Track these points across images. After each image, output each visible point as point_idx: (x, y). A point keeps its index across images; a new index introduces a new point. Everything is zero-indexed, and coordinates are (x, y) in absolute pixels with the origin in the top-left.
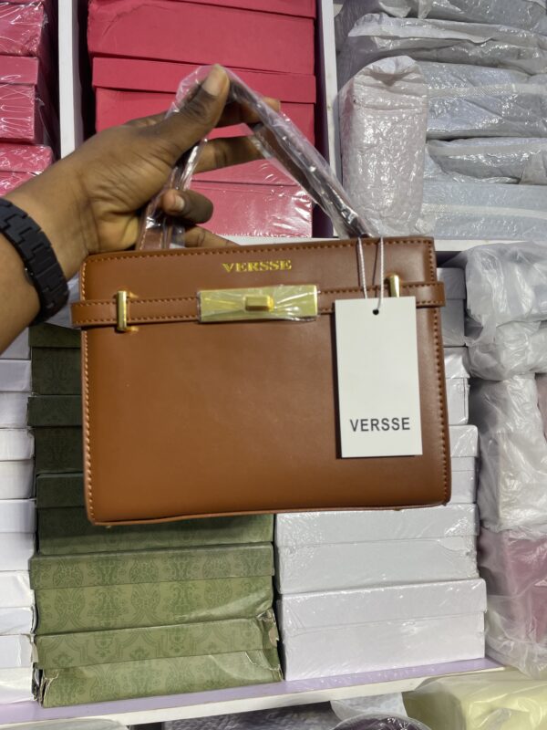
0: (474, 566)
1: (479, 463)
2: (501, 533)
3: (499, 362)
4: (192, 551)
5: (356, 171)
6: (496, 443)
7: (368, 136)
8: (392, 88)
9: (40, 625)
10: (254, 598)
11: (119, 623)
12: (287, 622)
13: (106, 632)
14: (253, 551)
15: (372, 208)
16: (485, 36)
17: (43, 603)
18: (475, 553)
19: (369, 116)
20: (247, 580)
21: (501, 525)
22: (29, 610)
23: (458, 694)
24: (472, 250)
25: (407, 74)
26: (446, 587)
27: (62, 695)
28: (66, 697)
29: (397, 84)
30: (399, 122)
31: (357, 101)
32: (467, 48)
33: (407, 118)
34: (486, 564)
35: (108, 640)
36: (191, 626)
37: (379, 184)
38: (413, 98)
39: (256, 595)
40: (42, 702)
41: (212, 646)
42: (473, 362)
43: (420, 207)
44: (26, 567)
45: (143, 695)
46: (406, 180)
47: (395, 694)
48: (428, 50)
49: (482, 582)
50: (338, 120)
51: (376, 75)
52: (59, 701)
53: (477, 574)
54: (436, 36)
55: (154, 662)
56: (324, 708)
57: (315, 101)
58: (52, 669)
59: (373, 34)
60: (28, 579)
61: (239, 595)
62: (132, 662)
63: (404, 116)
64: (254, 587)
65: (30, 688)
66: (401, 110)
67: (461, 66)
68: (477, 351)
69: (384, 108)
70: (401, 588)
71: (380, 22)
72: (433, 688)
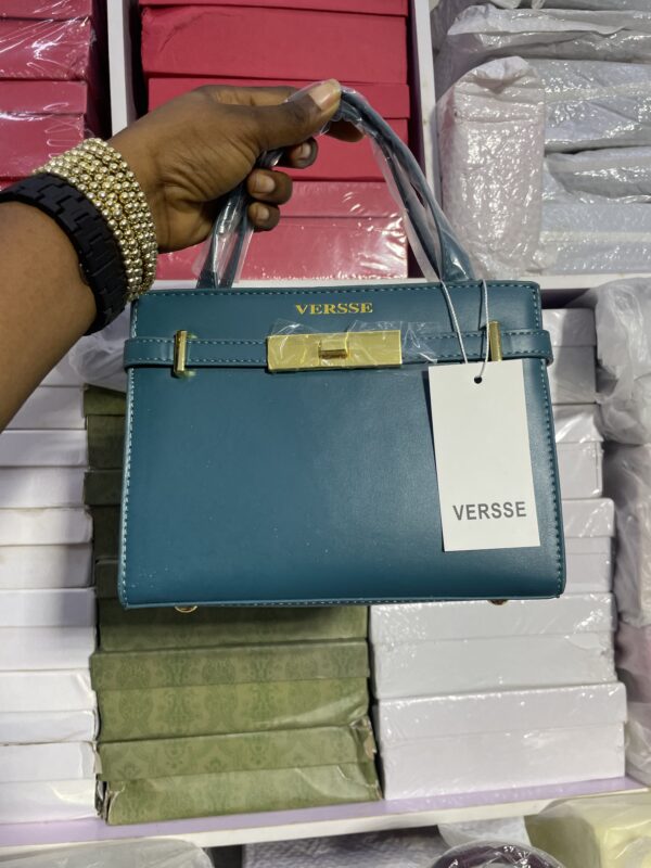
0: (610, 668)
1: (616, 544)
2: (643, 628)
3: (639, 422)
4: (273, 648)
5: (459, 197)
6: (636, 519)
7: (473, 155)
8: (501, 96)
9: (103, 731)
10: (346, 703)
11: (192, 730)
12: (387, 731)
13: (178, 740)
14: (343, 649)
15: (479, 240)
16: (615, 25)
17: (106, 706)
18: (612, 652)
19: (474, 131)
20: (337, 683)
21: (643, 618)
22: (91, 713)
23: (591, 819)
24: (603, 288)
25: (519, 78)
26: (576, 693)
27: (129, 810)
28: (133, 813)
29: (507, 91)
30: (510, 136)
31: (459, 113)
32: (594, 41)
33: (520, 131)
34: (625, 666)
35: (179, 749)
36: (273, 734)
37: (486, 211)
38: (527, 106)
39: (348, 699)
40: (107, 819)
41: (299, 757)
42: (607, 422)
43: (538, 236)
44: (86, 665)
45: (220, 812)
46: (521, 205)
47: (515, 819)
48: (546, 45)
49: (621, 687)
50: (436, 136)
51: (481, 81)
52: (125, 818)
53: (615, 678)
54: (554, 30)
55: (232, 775)
56: (430, 833)
57: (408, 115)
58: (117, 781)
59: (477, 31)
60: (89, 679)
61: (329, 699)
62: (206, 776)
63: (516, 128)
64: (345, 691)
65: (93, 802)
66: (513, 122)
67: (587, 63)
68: (612, 409)
69: (492, 120)
70: (522, 693)
71: (485, 15)
72: (560, 812)
